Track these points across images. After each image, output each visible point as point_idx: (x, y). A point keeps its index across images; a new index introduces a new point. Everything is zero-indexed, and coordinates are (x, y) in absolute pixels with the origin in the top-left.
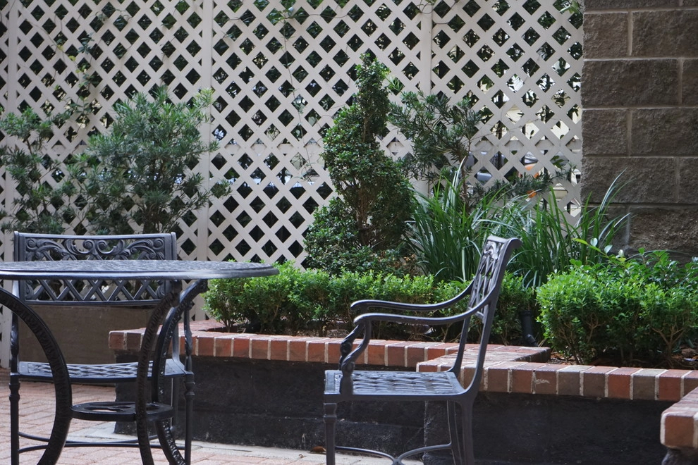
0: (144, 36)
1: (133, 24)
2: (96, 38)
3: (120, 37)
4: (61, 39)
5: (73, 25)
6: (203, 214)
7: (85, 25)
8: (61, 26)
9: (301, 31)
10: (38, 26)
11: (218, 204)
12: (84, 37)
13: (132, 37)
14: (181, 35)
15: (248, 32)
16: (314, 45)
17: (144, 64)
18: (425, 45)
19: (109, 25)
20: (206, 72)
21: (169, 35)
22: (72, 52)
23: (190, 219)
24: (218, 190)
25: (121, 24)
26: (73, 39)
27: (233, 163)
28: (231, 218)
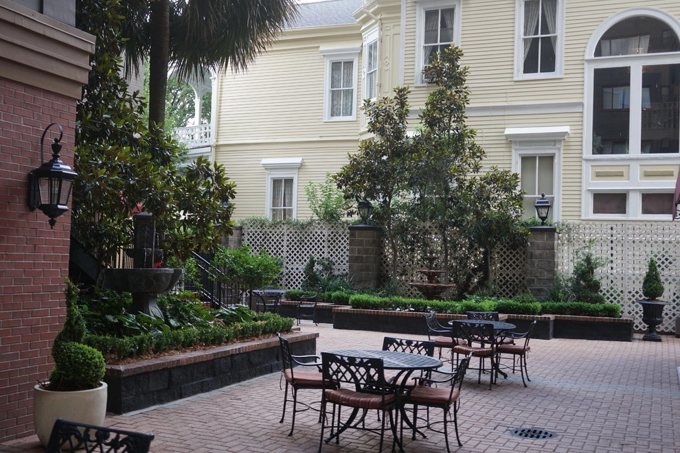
0: (273, 243)
1: (270, 240)
2: (263, 243)
3: (268, 243)
4: (256, 242)
5: (258, 240)
6: (284, 279)
7: (261, 240)
8: (256, 240)
9: (303, 244)
10: (251, 240)
11: (287, 277)
12: (261, 243)
13: (270, 243)
14: (280, 243)
15: (293, 243)
16: (306, 247)
17: (273, 249)
18: (326, 248)
19: (266, 240)
20: (285, 251)
21: (278, 243)
22: (258, 245)
23: (281, 280)
24: (287, 274)
25: (268, 240)
26: (258, 243)
27: (290, 269)
28: (289, 280)
